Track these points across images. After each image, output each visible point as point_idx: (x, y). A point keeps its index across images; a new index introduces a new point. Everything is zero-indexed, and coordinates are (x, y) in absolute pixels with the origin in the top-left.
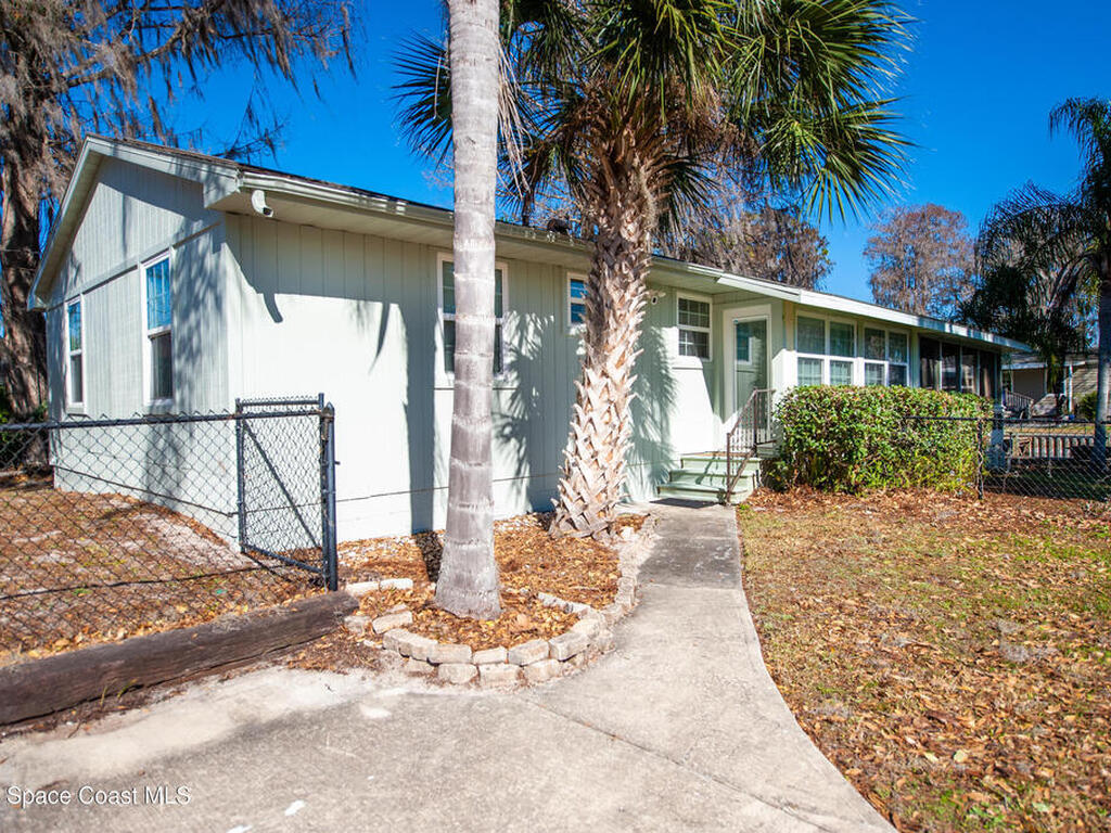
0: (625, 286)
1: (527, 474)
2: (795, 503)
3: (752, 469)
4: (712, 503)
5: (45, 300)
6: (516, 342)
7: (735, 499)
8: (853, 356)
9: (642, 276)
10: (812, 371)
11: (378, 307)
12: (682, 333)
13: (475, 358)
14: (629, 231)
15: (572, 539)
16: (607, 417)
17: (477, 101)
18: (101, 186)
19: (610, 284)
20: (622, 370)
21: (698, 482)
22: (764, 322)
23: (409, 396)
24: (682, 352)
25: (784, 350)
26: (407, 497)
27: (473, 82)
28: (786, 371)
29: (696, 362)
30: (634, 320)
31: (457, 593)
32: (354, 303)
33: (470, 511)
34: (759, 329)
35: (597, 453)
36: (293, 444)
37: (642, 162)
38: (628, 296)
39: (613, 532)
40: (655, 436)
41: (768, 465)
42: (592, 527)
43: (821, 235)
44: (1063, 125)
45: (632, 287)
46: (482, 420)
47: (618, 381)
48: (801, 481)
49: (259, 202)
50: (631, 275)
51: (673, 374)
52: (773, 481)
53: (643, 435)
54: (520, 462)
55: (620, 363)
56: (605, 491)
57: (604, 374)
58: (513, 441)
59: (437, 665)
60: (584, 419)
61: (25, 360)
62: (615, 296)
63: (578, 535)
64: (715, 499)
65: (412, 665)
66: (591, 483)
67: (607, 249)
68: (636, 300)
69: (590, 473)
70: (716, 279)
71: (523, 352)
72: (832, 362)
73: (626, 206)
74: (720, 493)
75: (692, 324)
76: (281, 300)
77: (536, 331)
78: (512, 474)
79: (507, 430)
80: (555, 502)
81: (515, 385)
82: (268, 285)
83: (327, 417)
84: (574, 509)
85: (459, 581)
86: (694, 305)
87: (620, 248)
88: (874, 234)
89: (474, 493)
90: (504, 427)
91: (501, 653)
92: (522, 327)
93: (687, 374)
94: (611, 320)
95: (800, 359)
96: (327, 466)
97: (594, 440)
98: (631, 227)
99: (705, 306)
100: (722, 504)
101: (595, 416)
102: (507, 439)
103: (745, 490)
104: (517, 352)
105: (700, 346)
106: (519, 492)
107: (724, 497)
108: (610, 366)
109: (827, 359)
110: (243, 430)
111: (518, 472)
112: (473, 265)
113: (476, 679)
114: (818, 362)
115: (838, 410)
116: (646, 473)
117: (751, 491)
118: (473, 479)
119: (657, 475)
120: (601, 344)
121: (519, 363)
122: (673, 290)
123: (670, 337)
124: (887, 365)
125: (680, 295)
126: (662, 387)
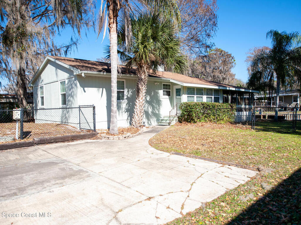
0: (142, 86)
1: (129, 119)
2: (183, 125)
3: (176, 118)
4: (167, 125)
5: (33, 85)
6: (127, 94)
7: (171, 124)
8: (203, 95)
9: (146, 84)
10: (192, 99)
11: (101, 89)
12: (164, 91)
13: (114, 99)
14: (143, 77)
15: (133, 128)
16: (140, 108)
17: (114, 66)
18: (49, 65)
19: (140, 86)
20: (142, 100)
21: (166, 121)
22: (180, 89)
23: (107, 105)
24: (164, 94)
25: (183, 95)
26: (107, 122)
27: (113, 63)
28: (185, 98)
29: (167, 97)
30: (144, 92)
31: (112, 131)
32: (97, 89)
33: (114, 120)
35: (138, 114)
36: (88, 112)
37: (145, 65)
38: (143, 88)
39: (141, 127)
40: (157, 112)
41: (179, 118)
42: (137, 126)
43: (232, 56)
44: (269, 37)
45: (144, 86)
46: (115, 108)
47: (141, 102)
48: (184, 121)
49: (83, 75)
50: (143, 84)
51: (161, 100)
52: (180, 121)
53: (154, 112)
55: (142, 99)
56: (139, 120)
57: (139, 101)
58: (127, 113)
59: (109, 138)
60: (136, 108)
61: (22, 96)
62: (141, 88)
63: (135, 127)
64: (168, 124)
65: (106, 138)
66: (137, 118)
67: (139, 80)
68: (144, 88)
69: (137, 117)
70: (170, 80)
71: (129, 96)
72: (197, 97)
73: (142, 73)
74: (169, 123)
75: (166, 89)
76: (86, 89)
77: (131, 92)
78: (126, 119)
79: (126, 111)
80: (131, 122)
81: (127, 102)
82: (83, 86)
83: (94, 108)
84: (134, 123)
85: (112, 129)
86: (167, 85)
87: (141, 80)
88: (248, 55)
89: (114, 118)
90: (125, 110)
91: (116, 136)
92: (128, 91)
93: (165, 100)
94: (140, 92)
95: (188, 97)
96: (94, 115)
97: (137, 112)
98: (143, 76)
99: (169, 85)
100: (169, 125)
101: (138, 108)
102: (126, 112)
103: (174, 123)
104: (127, 96)
105: (168, 94)
106: (128, 122)
107: (169, 124)
108: (140, 99)
109: (195, 96)
110: (80, 110)
111: (128, 118)
112: (114, 87)
113: (113, 139)
114: (194, 97)
116: (155, 119)
117: (175, 123)
118: (114, 116)
119: (158, 120)
120: (138, 95)
121: (128, 98)
122: (161, 82)
123: (161, 92)
124: (213, 97)
125: (163, 83)
126: (159, 102)
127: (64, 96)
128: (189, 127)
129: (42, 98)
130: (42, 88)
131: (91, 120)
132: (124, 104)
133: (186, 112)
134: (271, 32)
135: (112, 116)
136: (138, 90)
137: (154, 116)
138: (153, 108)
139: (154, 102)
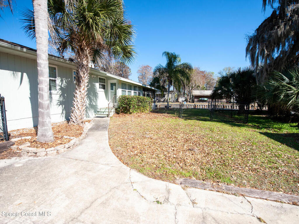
0: (84, 74)
1: (65, 113)
2: (121, 116)
3: (114, 110)
4: (106, 117)
6: (60, 84)
7: (110, 116)
8: (131, 90)
9: (88, 72)
11: (20, 73)
12: (100, 84)
13: (44, 87)
15: (74, 125)
16: (81, 100)
17: (41, 28)
19: (81, 74)
20: (84, 91)
21: (103, 113)
22: (116, 83)
23: (31, 95)
24: (100, 87)
25: (119, 89)
26: (32, 118)
27: (40, 24)
28: (120, 92)
29: (103, 90)
30: (86, 81)
31: (42, 138)
33: (44, 120)
34: (115, 84)
35: (79, 108)
37: (87, 49)
38: (85, 76)
39: (83, 123)
40: (94, 104)
41: (116, 109)
42: (78, 122)
43: (130, 68)
45: (86, 74)
46: (46, 101)
47: (83, 93)
48: (122, 112)
50: (86, 72)
51: (98, 92)
52: (117, 112)
53: (92, 104)
54: (63, 110)
55: (84, 89)
56: (81, 115)
57: (80, 92)
59: (36, 153)
60: (76, 101)
62: (82, 76)
63: (75, 124)
64: (106, 116)
65: (30, 154)
66: (78, 113)
67: (80, 66)
68: (86, 77)
70: (106, 74)
71: (62, 86)
72: (128, 91)
73: (84, 58)
75: (102, 83)
77: (65, 82)
78: (61, 113)
79: (59, 104)
80: (70, 118)
81: (61, 93)
83: (2, 99)
84: (74, 119)
85: (42, 135)
86: (102, 79)
87: (83, 66)
88: (139, 69)
89: (45, 116)
90: (58, 103)
91: (53, 148)
92: (62, 81)
93: (101, 92)
94: (81, 81)
95: (122, 90)
96: (3, 112)
97: (78, 105)
98: (86, 62)
99: (104, 79)
100: (108, 117)
101: (78, 100)
102: (60, 105)
103: (112, 114)
105: (104, 87)
106: (63, 117)
107: (108, 116)
108: (81, 90)
109: (127, 91)
111: (62, 112)
112: (42, 66)
113: (46, 155)
114: (125, 91)
115: (128, 99)
116: (93, 111)
117: (113, 114)
118: (45, 113)
119: (95, 112)
120: (79, 86)
121: (61, 89)
122: (97, 76)
123: (97, 85)
124: (137, 92)
125: (99, 77)
126: (95, 95)
128: (127, 118)
132: (56, 95)
133: (124, 104)
134: (165, 52)
135: (40, 115)
137: (92, 108)
138: (91, 100)
139: (91, 93)
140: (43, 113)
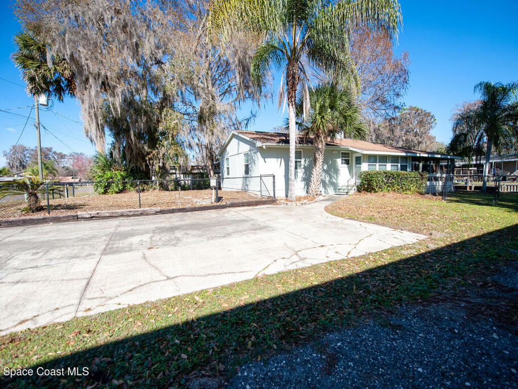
0: (319, 155)
1: (306, 187)
2: (362, 194)
3: (355, 188)
4: (345, 194)
5: (220, 157)
7: (349, 194)
8: (387, 163)
9: (323, 153)
10: (374, 167)
11: (280, 159)
12: (342, 160)
14: (320, 146)
15: (310, 196)
16: (316, 177)
18: (234, 139)
19: (317, 155)
20: (319, 169)
21: (344, 191)
22: (361, 157)
24: (342, 163)
25: (364, 163)
26: (285, 190)
28: (365, 167)
29: (346, 165)
30: (321, 161)
32: (276, 159)
34: (359, 158)
35: (314, 183)
36: (268, 181)
37: (322, 135)
38: (320, 157)
39: (317, 196)
40: (335, 182)
41: (358, 187)
42: (313, 194)
44: (477, 90)
45: (321, 155)
47: (318, 171)
48: (364, 190)
49: (264, 147)
51: (339, 168)
52: (359, 190)
53: (332, 181)
54: (305, 185)
56: (316, 189)
57: (316, 170)
59: (287, 204)
61: (210, 167)
62: (318, 157)
65: (284, 204)
66: (313, 187)
70: (348, 148)
71: (306, 165)
72: (379, 165)
73: (320, 142)
74: (346, 192)
75: (345, 157)
76: (266, 159)
77: (308, 162)
78: (303, 188)
80: (308, 191)
81: (304, 171)
82: (264, 157)
83: (274, 177)
84: (311, 191)
85: (290, 197)
86: (345, 153)
87: (319, 149)
90: (302, 179)
91: (294, 203)
92: (305, 161)
93: (343, 168)
94: (317, 161)
95: (369, 165)
96: (274, 182)
97: (314, 180)
99: (348, 153)
100: (347, 194)
101: (314, 177)
102: (302, 181)
103: (352, 192)
104: (304, 165)
105: (347, 162)
106: (305, 191)
109: (378, 164)
110: (261, 179)
113: (291, 205)
114: (375, 165)
116: (332, 188)
117: (354, 192)
119: (335, 189)
120: (315, 165)
121: (305, 168)
122: (340, 151)
123: (339, 161)
124: (399, 165)
125: (341, 152)
126: (336, 171)
127: (247, 166)
128: (369, 196)
129: (228, 168)
130: (227, 159)
131: (271, 188)
132: (301, 173)
133: (365, 181)
134: (481, 84)
135: (290, 185)
136: (315, 160)
137: (332, 185)
138: (331, 177)
139: (332, 170)
140: (291, 184)
